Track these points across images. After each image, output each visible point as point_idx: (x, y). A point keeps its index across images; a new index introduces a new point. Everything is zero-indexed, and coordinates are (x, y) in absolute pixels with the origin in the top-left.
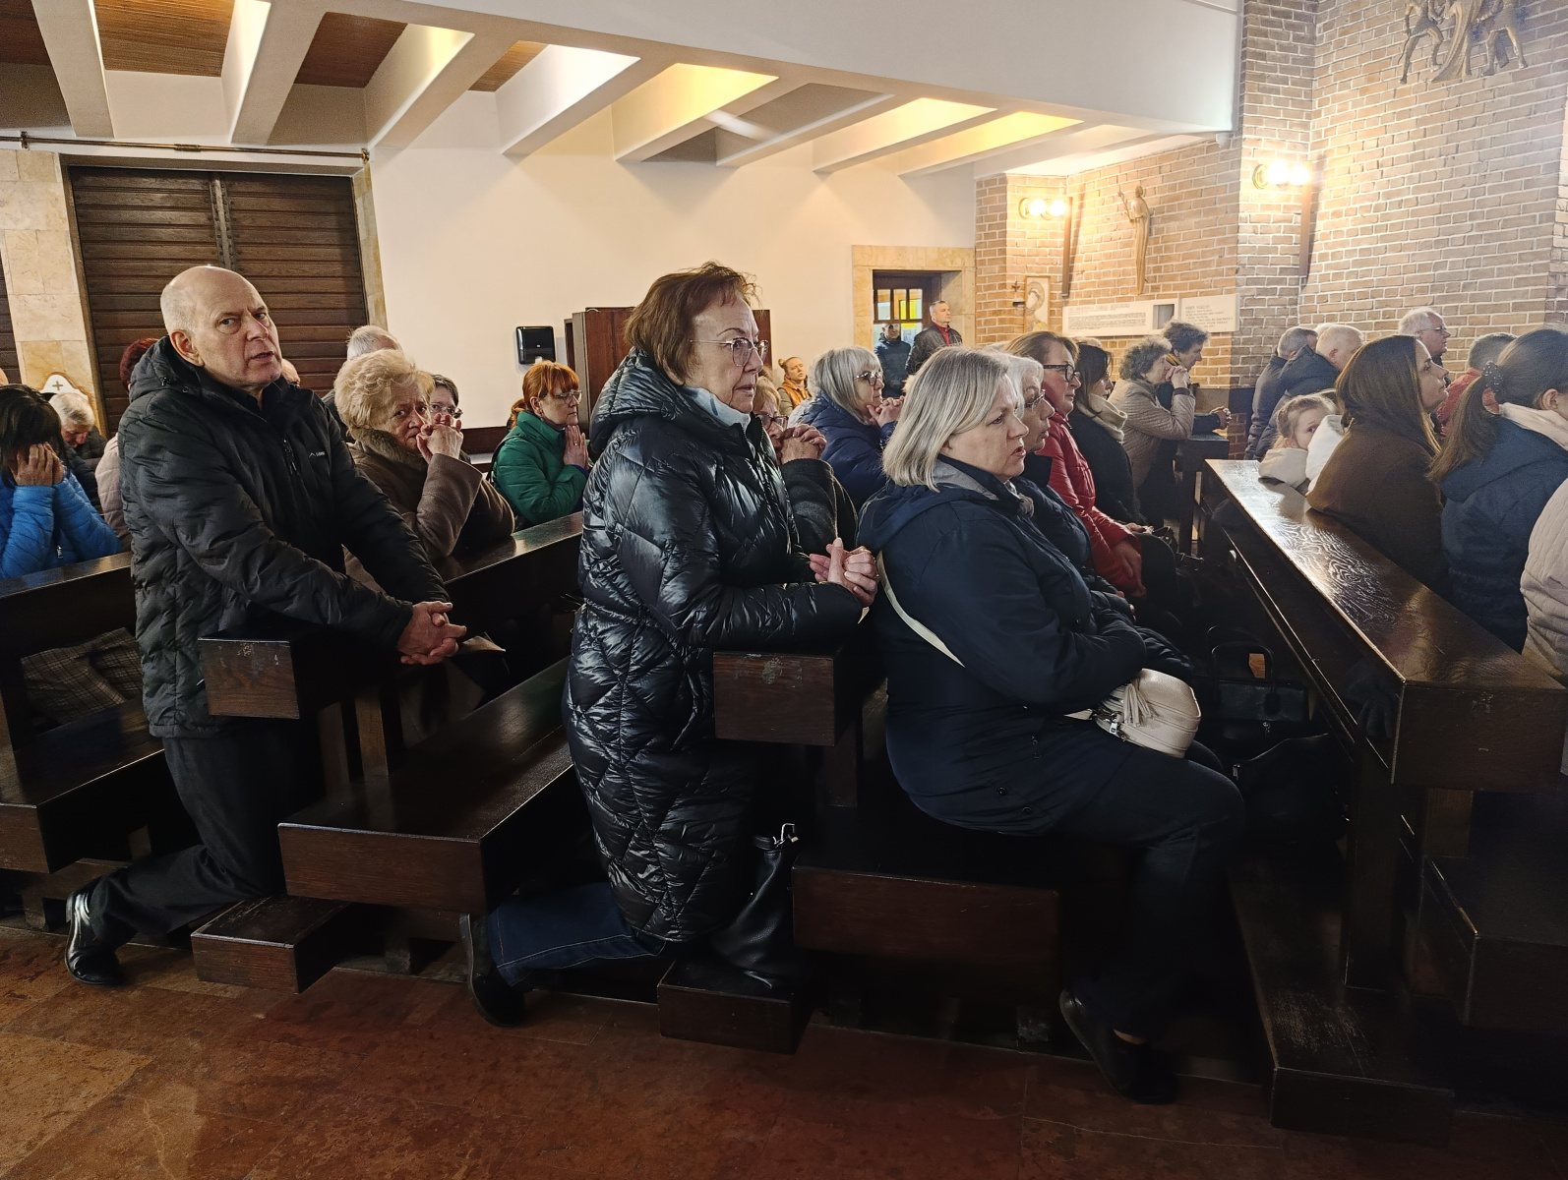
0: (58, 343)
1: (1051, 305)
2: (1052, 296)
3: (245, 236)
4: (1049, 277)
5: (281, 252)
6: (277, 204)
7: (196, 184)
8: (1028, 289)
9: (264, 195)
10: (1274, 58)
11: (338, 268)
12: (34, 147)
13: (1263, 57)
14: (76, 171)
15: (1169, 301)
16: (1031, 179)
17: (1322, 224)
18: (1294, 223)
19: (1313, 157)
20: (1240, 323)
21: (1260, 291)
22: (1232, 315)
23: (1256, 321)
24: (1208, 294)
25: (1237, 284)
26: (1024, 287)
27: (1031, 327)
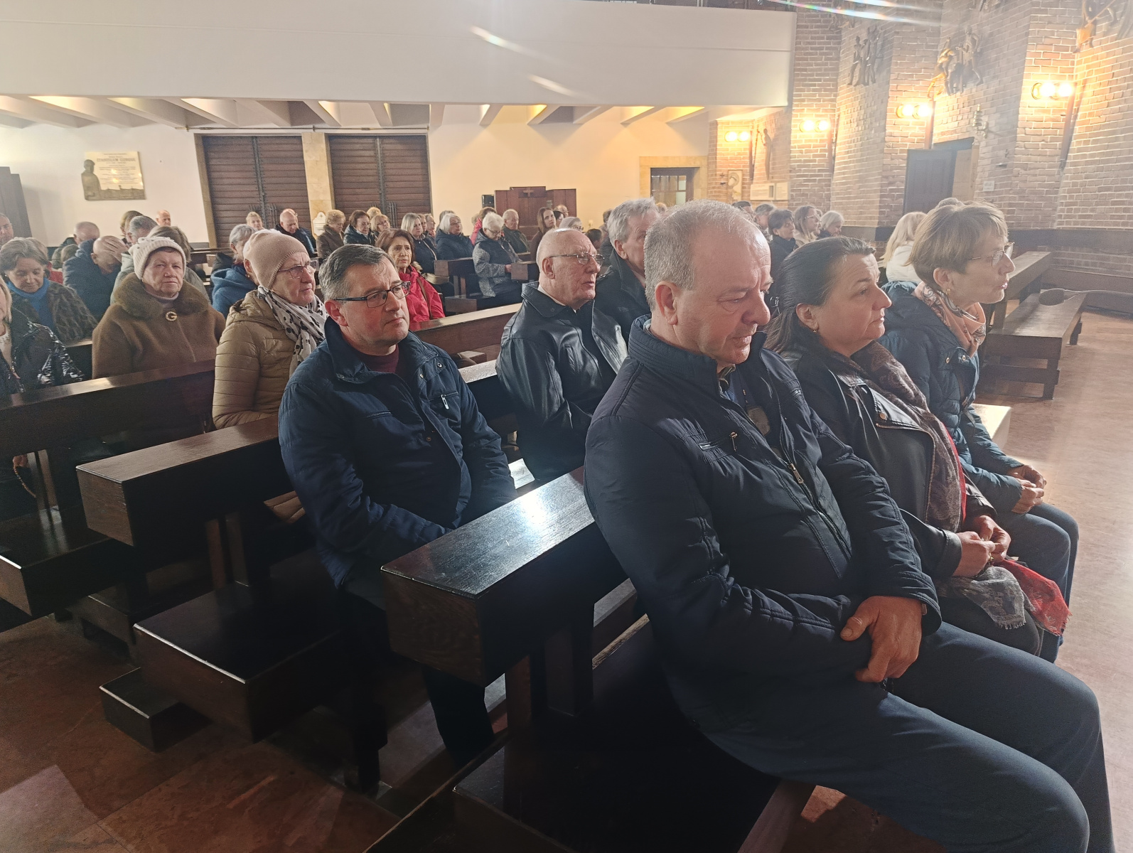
0: (322, 201)
1: (743, 184)
2: (743, 179)
3: (387, 159)
5: (400, 165)
6: (399, 147)
7: (370, 140)
9: (394, 143)
10: (812, 70)
11: (419, 171)
12: (317, 131)
14: (330, 138)
15: (773, 184)
16: (733, 122)
17: (837, 148)
18: (826, 148)
19: (837, 115)
20: (792, 195)
21: (805, 181)
22: (786, 192)
23: (803, 195)
24: (783, 181)
25: (790, 178)
26: (727, 175)
27: (731, 195)
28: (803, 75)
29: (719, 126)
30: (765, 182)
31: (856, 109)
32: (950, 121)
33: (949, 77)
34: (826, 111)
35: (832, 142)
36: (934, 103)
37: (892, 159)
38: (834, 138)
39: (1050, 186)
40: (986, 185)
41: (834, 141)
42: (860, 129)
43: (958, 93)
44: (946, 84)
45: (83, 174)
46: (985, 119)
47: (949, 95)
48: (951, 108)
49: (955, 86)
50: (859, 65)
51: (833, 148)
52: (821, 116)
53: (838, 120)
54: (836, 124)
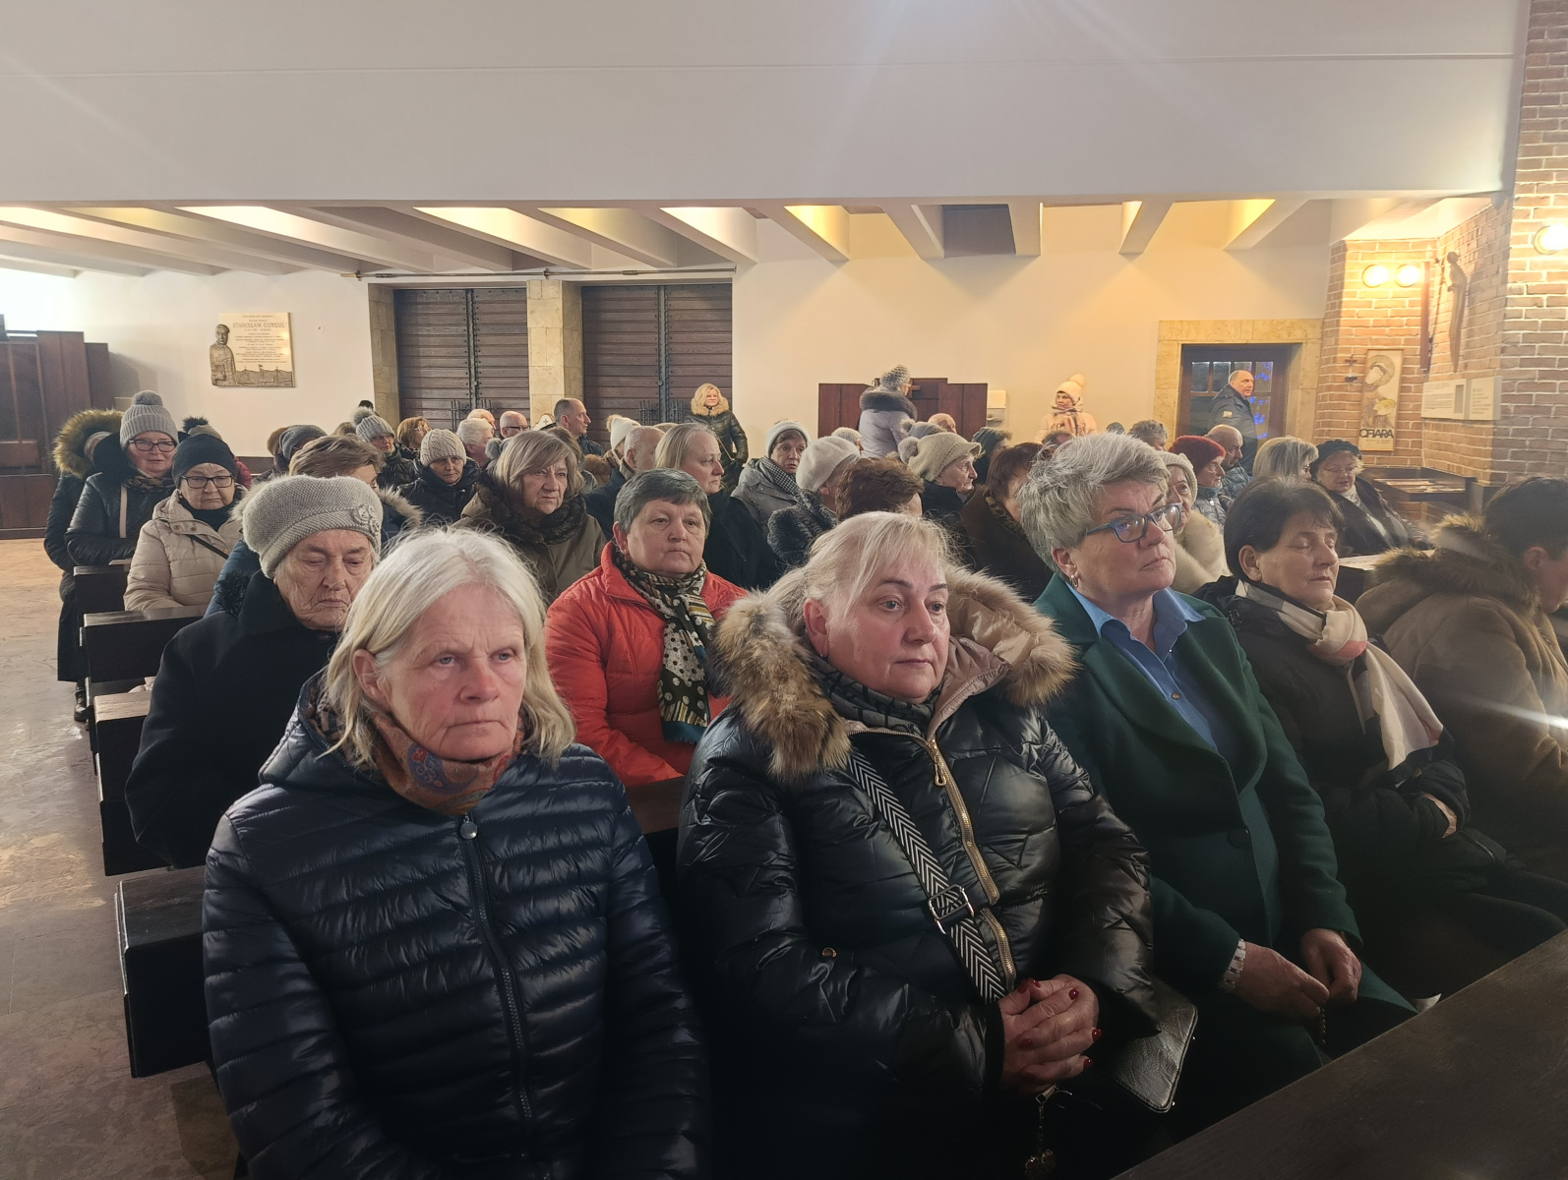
1: (1403, 380)
2: (1404, 370)
3: (678, 326)
4: (1402, 350)
5: (696, 337)
6: (697, 305)
7: (652, 294)
8: (1369, 364)
9: (689, 298)
12: (551, 277)
15: (1463, 382)
16: (1383, 244)
21: (1543, 375)
22: (1490, 401)
23: (1536, 409)
24: (1484, 375)
25: (1502, 366)
26: (1364, 362)
27: (1373, 406)
29: (1349, 253)
30: (1451, 378)
45: (213, 347)
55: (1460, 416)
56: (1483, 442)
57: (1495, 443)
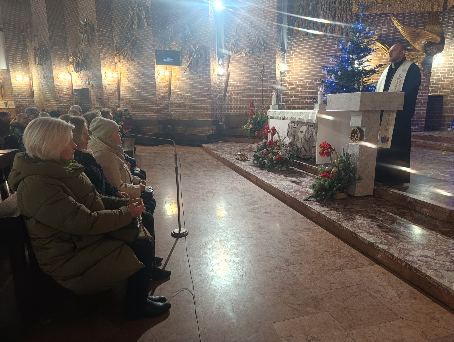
10: (16, 56)
13: (13, 56)
15: (6, 101)
17: (34, 88)
18: (29, 88)
19: (31, 75)
20: (17, 106)
21: (22, 100)
22: (14, 105)
23: (22, 106)
24: (11, 100)
25: (14, 99)
28: (12, 58)
31: (39, 74)
32: (78, 81)
33: (75, 66)
34: (26, 73)
35: (31, 86)
36: (71, 75)
37: (59, 94)
38: (32, 84)
39: (116, 106)
40: (96, 105)
41: (32, 85)
42: (43, 81)
43: (79, 73)
44: (74, 69)
46: (91, 82)
47: (76, 72)
48: (78, 77)
49: (77, 69)
50: (37, 57)
51: (32, 88)
52: (24, 75)
53: (32, 77)
54: (31, 78)
55: (7, 108)
56: (14, 112)
57: (16, 112)
